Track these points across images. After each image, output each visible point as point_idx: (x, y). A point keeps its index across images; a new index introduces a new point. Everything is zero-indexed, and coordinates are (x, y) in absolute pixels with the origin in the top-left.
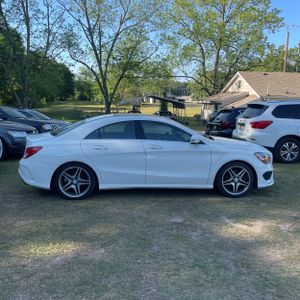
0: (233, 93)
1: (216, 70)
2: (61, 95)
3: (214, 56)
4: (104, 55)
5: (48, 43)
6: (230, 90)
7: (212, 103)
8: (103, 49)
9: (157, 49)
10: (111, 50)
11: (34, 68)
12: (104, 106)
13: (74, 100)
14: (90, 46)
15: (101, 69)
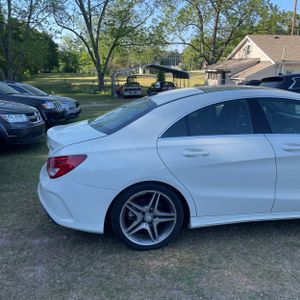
0: (240, 59)
1: (215, 35)
2: (45, 67)
3: (213, 20)
4: (95, 20)
5: (31, 6)
6: (237, 57)
7: (218, 72)
8: (92, 13)
9: (152, 12)
10: (103, 13)
11: (15, 37)
12: (96, 78)
13: (59, 72)
14: (78, 9)
15: (92, 36)
